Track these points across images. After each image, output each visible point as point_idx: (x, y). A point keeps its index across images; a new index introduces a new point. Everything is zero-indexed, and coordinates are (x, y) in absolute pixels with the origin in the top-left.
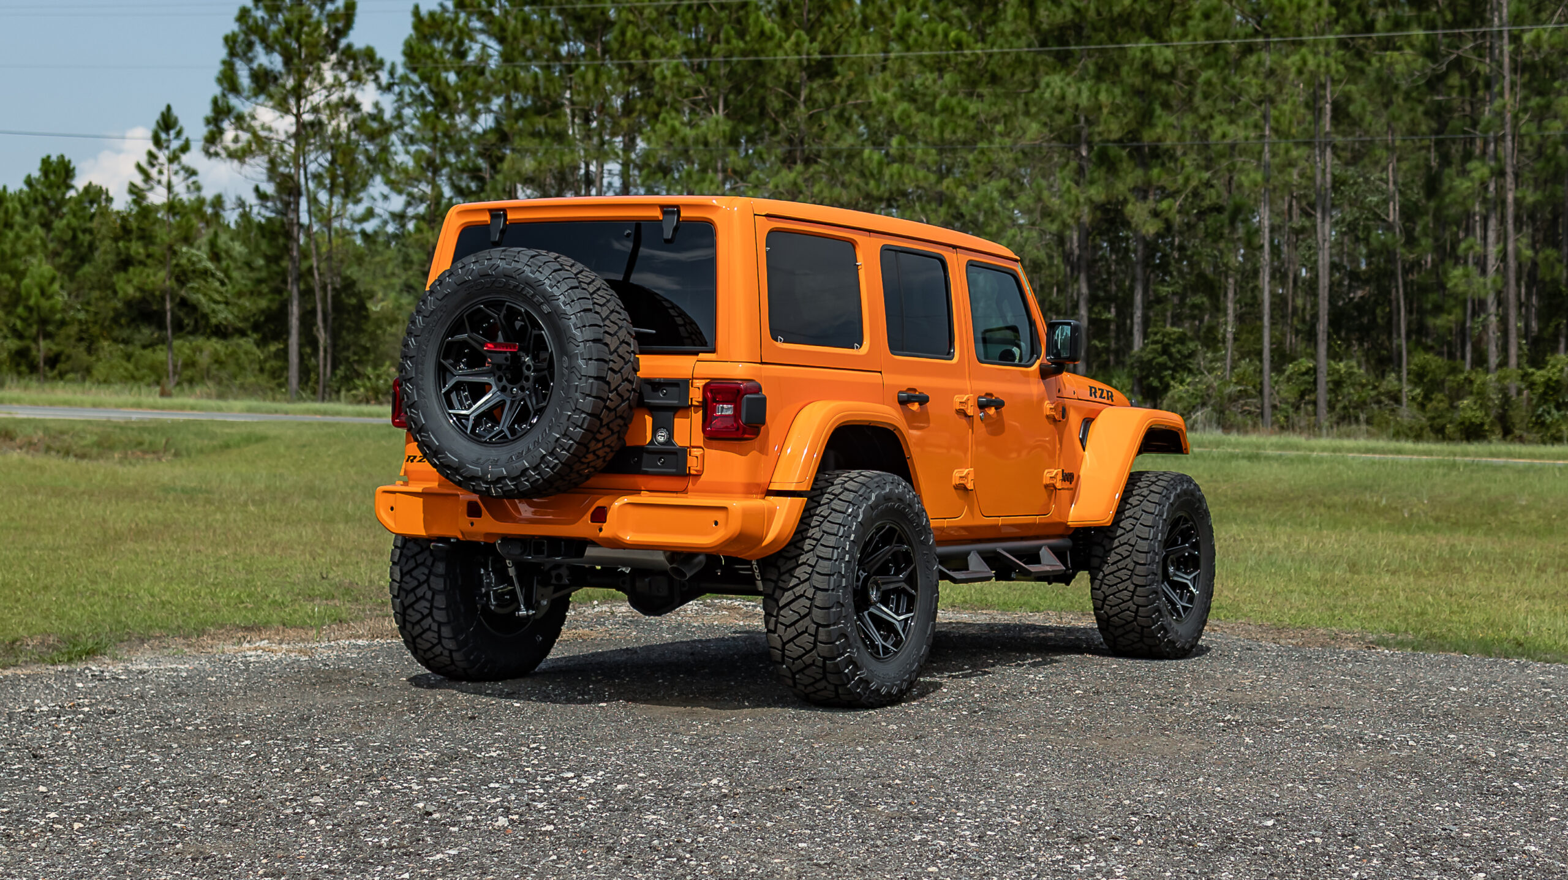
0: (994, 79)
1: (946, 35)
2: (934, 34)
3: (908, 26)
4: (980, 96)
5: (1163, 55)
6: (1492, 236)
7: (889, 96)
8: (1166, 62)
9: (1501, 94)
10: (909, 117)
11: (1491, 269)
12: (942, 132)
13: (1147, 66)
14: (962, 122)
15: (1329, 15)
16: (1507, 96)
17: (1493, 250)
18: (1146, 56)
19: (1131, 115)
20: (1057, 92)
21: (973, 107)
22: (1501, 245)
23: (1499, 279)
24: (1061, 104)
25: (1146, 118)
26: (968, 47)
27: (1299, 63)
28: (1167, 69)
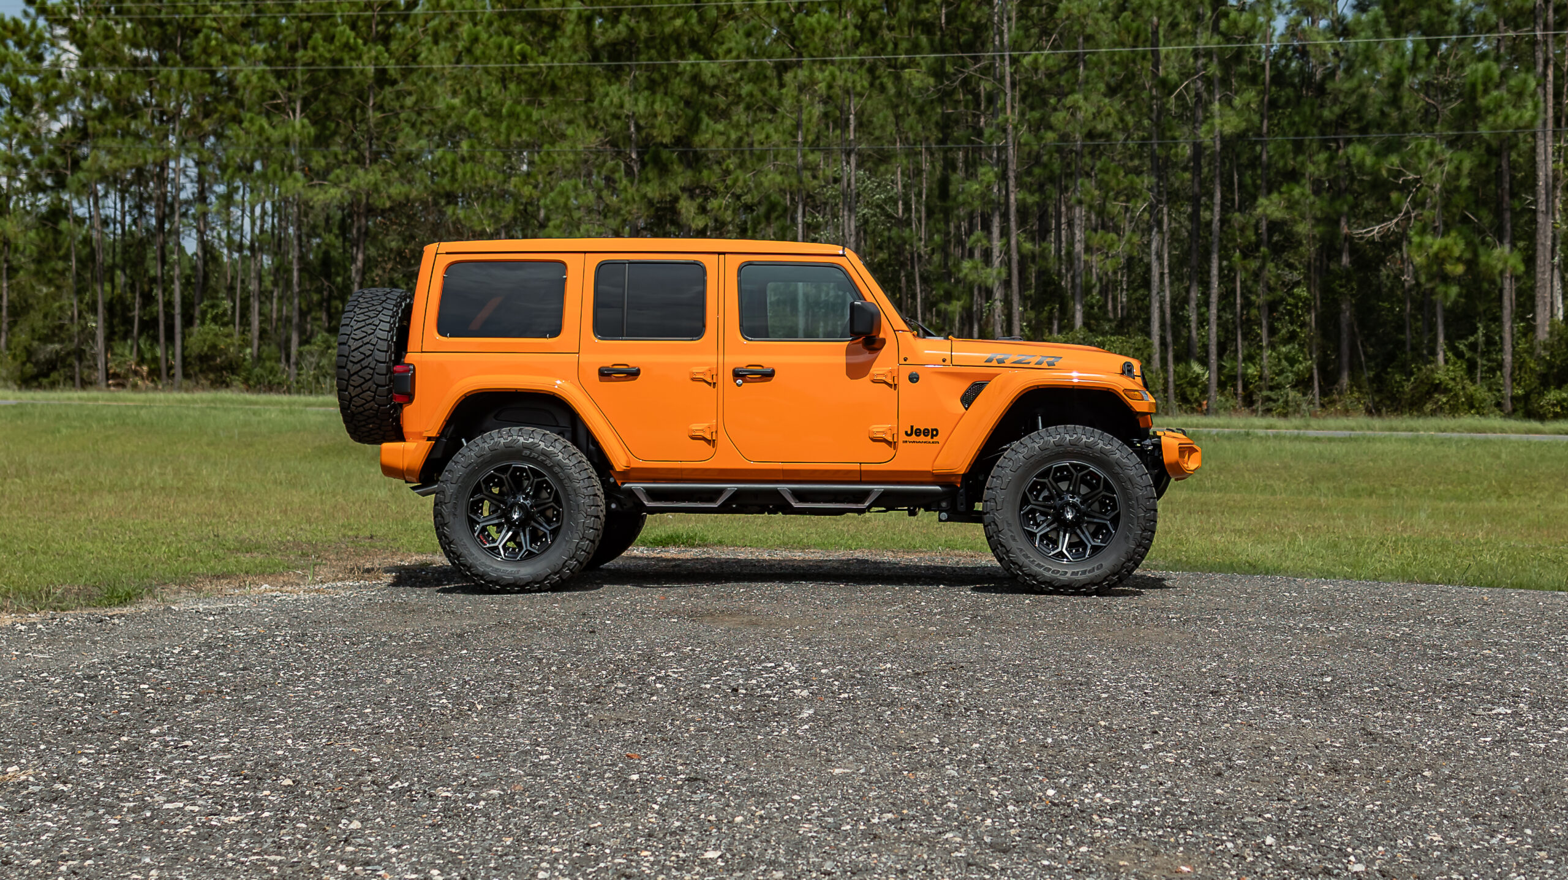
0: (554, 89)
1: (511, 49)
2: (500, 47)
3: (475, 39)
4: (541, 104)
5: (709, 69)
6: (996, 231)
7: (456, 102)
8: (713, 76)
9: (1003, 109)
10: (478, 121)
11: (996, 262)
12: (508, 135)
13: (696, 79)
14: (527, 126)
15: (853, 37)
16: (1009, 110)
17: (997, 244)
18: (696, 69)
19: (681, 122)
20: (616, 100)
21: (536, 115)
22: (1004, 240)
23: (1004, 270)
24: (619, 111)
25: (694, 126)
26: (532, 59)
27: (829, 79)
28: (712, 82)
